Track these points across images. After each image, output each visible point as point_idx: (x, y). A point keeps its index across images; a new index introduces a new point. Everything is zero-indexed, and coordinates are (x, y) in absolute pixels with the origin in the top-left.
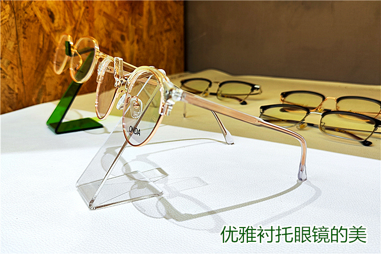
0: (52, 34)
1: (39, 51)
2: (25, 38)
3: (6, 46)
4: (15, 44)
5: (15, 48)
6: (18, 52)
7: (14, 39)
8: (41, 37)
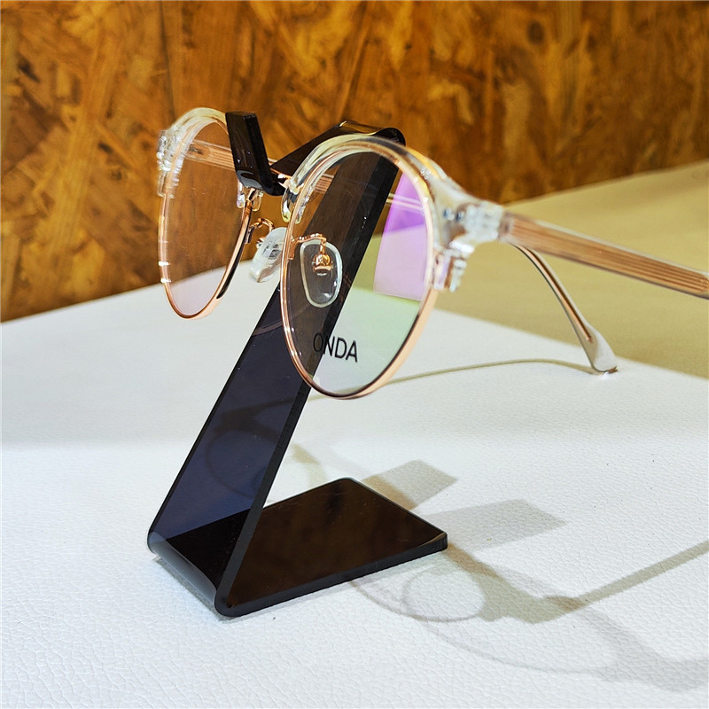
1: (237, 86)
2: (190, 45)
3: (125, 74)
4: (157, 66)
5: (154, 80)
6: (167, 91)
7: (151, 48)
8: (245, 40)
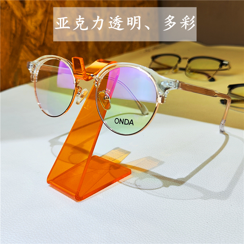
0: (24, 19)
